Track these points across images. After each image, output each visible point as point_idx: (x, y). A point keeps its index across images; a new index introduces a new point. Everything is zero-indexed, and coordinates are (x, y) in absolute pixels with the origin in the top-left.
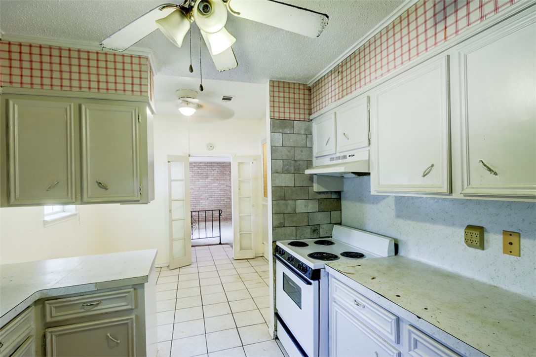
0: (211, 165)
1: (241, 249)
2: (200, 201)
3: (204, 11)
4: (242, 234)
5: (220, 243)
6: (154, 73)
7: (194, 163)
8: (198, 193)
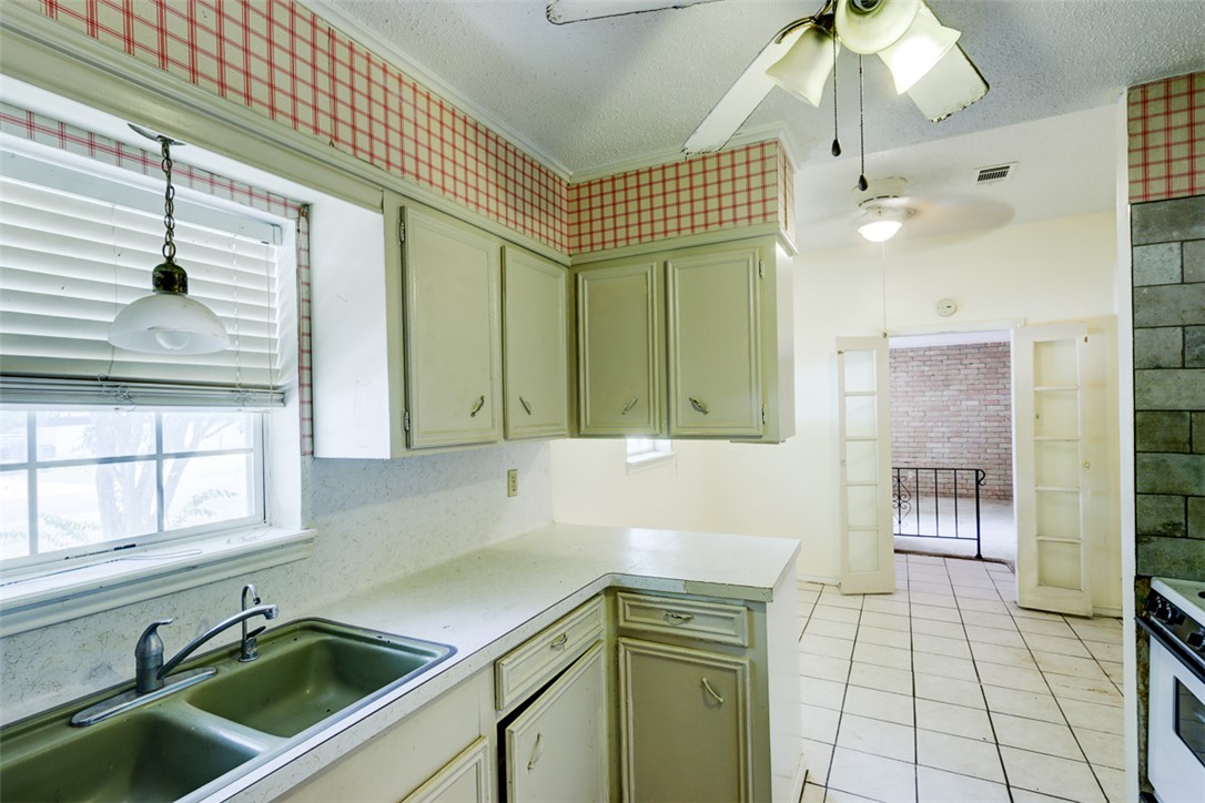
0: (960, 353)
1: (1042, 582)
2: (928, 444)
3: (865, 6)
4: (1043, 543)
5: (979, 557)
6: (795, 166)
7: (912, 350)
8: (922, 424)
